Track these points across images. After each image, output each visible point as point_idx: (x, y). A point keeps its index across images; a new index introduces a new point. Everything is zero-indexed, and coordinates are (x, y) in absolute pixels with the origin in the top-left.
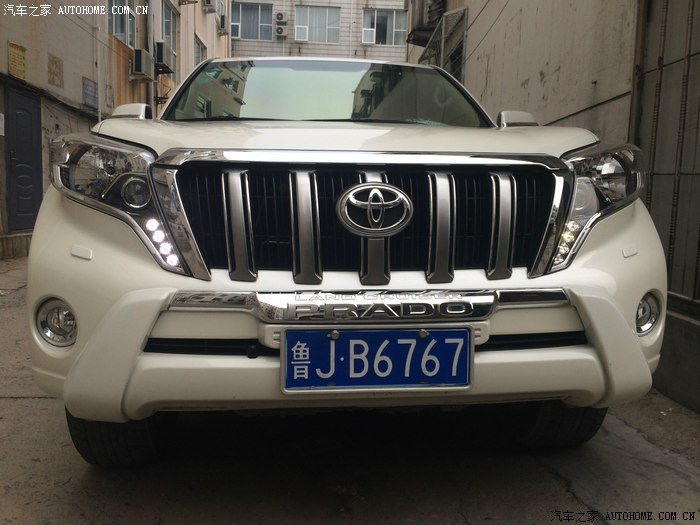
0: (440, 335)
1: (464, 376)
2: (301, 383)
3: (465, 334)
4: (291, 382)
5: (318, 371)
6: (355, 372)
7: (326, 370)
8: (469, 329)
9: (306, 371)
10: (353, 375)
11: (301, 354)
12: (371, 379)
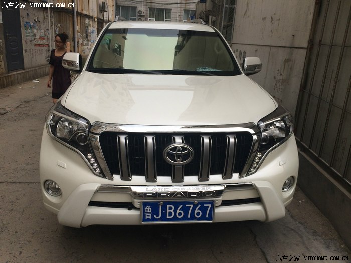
0: (202, 203)
1: (210, 218)
2: (148, 220)
3: (212, 203)
4: (145, 220)
5: (155, 216)
6: (169, 216)
7: (158, 216)
8: (213, 201)
9: (150, 216)
10: (168, 217)
11: (148, 210)
12: (175, 219)
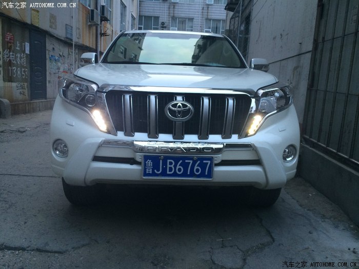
0: (202, 159)
1: (210, 174)
2: (149, 175)
4: (145, 174)
5: (155, 171)
6: (169, 171)
7: (158, 171)
8: (212, 158)
9: (151, 171)
11: (149, 164)
12: (175, 174)
